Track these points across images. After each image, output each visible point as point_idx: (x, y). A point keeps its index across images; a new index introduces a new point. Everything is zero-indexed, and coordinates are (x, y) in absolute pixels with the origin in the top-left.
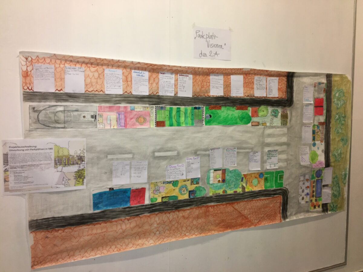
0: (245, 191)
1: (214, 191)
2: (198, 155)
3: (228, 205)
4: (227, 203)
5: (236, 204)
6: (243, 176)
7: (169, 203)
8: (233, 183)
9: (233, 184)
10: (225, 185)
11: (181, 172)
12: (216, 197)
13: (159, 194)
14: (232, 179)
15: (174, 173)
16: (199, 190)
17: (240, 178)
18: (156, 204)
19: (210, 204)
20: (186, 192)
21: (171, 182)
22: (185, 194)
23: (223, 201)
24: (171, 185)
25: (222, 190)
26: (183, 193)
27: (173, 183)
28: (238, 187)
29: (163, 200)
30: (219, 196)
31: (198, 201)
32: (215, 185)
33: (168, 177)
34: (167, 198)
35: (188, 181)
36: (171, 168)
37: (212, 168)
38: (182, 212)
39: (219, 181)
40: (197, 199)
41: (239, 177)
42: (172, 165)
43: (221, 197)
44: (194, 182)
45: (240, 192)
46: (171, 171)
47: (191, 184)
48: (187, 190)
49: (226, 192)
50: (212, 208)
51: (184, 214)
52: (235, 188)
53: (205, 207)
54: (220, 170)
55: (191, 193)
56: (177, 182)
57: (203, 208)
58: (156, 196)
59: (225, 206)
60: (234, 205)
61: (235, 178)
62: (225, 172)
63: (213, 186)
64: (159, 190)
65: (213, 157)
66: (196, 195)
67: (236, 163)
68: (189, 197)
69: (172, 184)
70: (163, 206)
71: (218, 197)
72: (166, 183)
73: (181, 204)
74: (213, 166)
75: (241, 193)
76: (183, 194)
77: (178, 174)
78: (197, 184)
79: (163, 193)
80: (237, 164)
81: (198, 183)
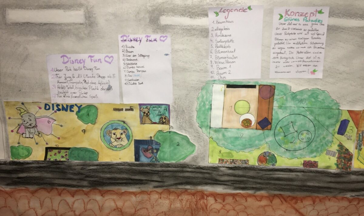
0: (350, 167)
1: (224, 150)
2: (165, 28)
3: (277, 201)
4: (275, 196)
5: (308, 202)
6: (345, 116)
7: (70, 167)
8: (305, 136)
9: (301, 137)
10: (271, 139)
11: (104, 81)
12: (230, 171)
13: (36, 137)
14: (300, 121)
15: (81, 80)
16: (171, 141)
17: (333, 121)
18: (28, 163)
19: (208, 189)
20: (125, 142)
21: (72, 106)
22: (123, 147)
23: (258, 186)
24: (73, 116)
25: (256, 153)
26: (115, 144)
27: (79, 112)
28: (322, 151)
29: (48, 157)
30: (245, 168)
31: (167, 174)
32: (229, 134)
33: (61, 90)
34: (63, 151)
35: (131, 109)
36: (69, 65)
37: (216, 77)
38: (115, 197)
39: (247, 123)
40: (164, 169)
41: (329, 118)
42: (68, 55)
43: (251, 173)
44: (151, 116)
45: (328, 167)
46: (69, 74)
47: (142, 122)
48: (128, 137)
49: (273, 159)
50: (216, 200)
51: (120, 204)
52: (312, 152)
53: (193, 194)
54: (253, 87)
55: (141, 147)
56: (93, 111)
57: (185, 197)
58: (27, 142)
59: (264, 202)
60: (299, 205)
61: (311, 118)
62: (273, 95)
63: (224, 135)
64: (36, 126)
65: (224, 39)
66: (159, 155)
67: (320, 68)
68: (137, 158)
69: (77, 114)
70: (51, 172)
71: (240, 172)
72: (56, 108)
73: (108, 176)
74: (221, 71)
75: (334, 170)
76: (116, 147)
77: (94, 86)
78: (163, 123)
79: (49, 137)
80: (325, 71)
81: (164, 121)
